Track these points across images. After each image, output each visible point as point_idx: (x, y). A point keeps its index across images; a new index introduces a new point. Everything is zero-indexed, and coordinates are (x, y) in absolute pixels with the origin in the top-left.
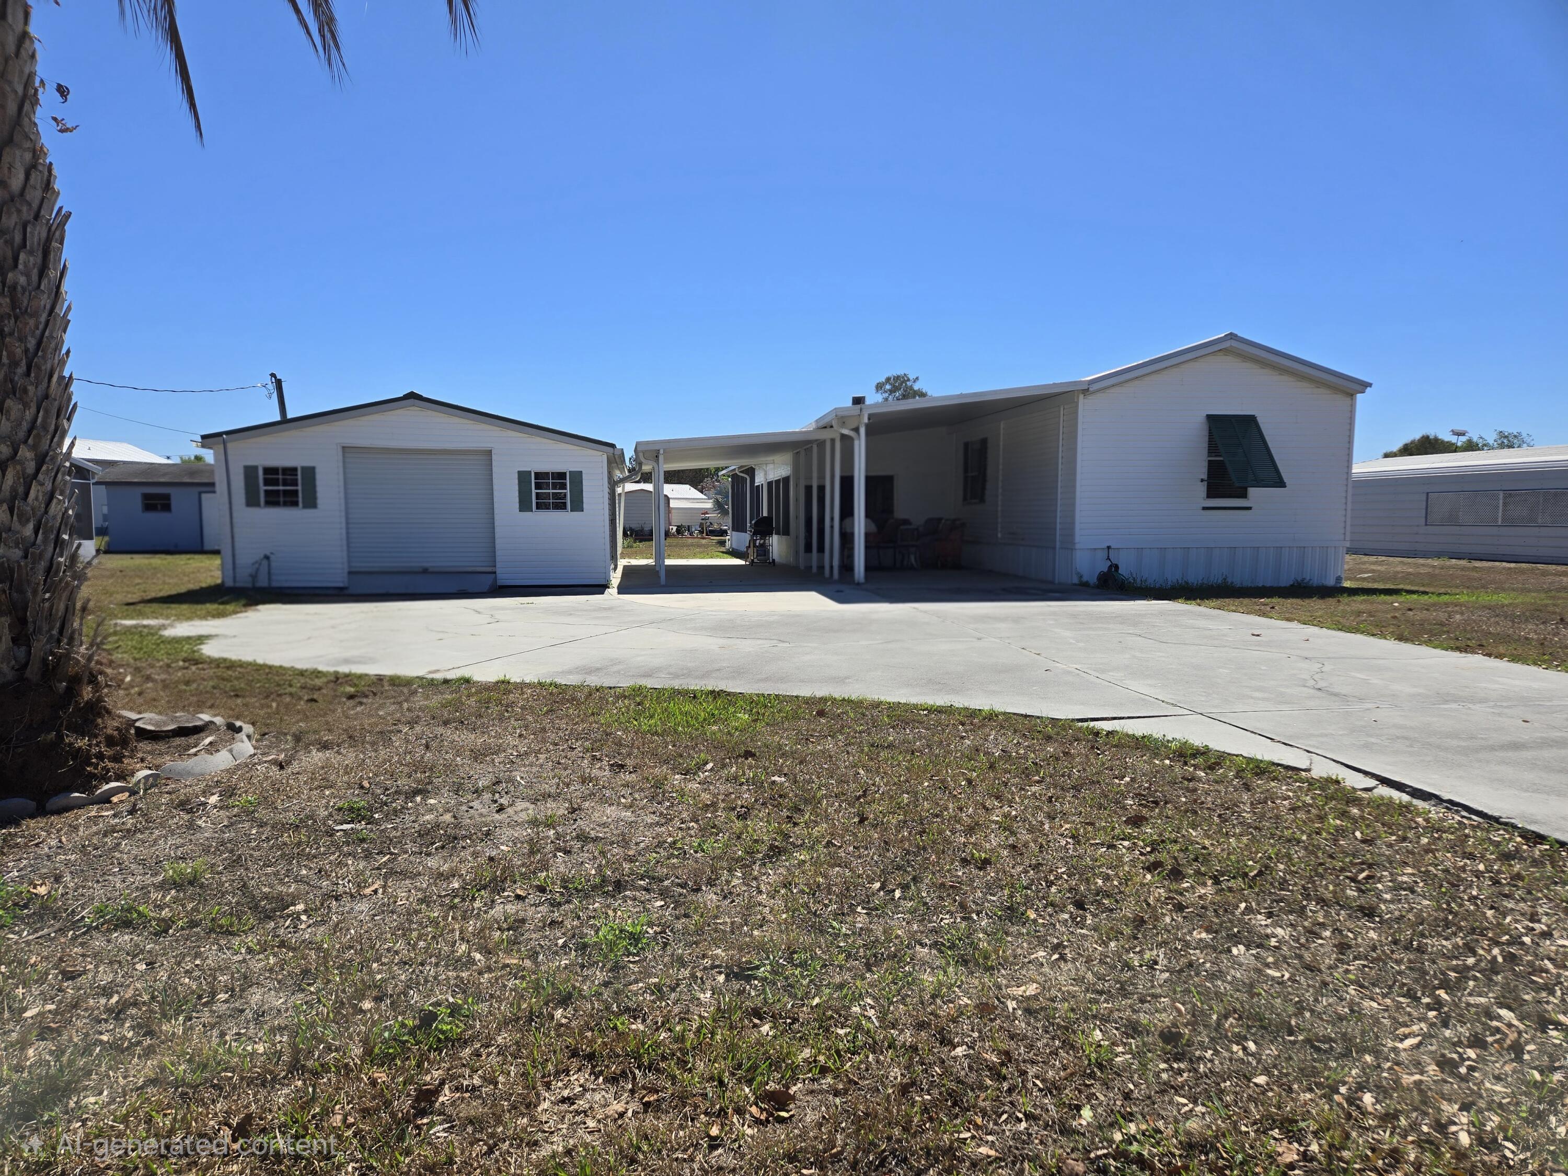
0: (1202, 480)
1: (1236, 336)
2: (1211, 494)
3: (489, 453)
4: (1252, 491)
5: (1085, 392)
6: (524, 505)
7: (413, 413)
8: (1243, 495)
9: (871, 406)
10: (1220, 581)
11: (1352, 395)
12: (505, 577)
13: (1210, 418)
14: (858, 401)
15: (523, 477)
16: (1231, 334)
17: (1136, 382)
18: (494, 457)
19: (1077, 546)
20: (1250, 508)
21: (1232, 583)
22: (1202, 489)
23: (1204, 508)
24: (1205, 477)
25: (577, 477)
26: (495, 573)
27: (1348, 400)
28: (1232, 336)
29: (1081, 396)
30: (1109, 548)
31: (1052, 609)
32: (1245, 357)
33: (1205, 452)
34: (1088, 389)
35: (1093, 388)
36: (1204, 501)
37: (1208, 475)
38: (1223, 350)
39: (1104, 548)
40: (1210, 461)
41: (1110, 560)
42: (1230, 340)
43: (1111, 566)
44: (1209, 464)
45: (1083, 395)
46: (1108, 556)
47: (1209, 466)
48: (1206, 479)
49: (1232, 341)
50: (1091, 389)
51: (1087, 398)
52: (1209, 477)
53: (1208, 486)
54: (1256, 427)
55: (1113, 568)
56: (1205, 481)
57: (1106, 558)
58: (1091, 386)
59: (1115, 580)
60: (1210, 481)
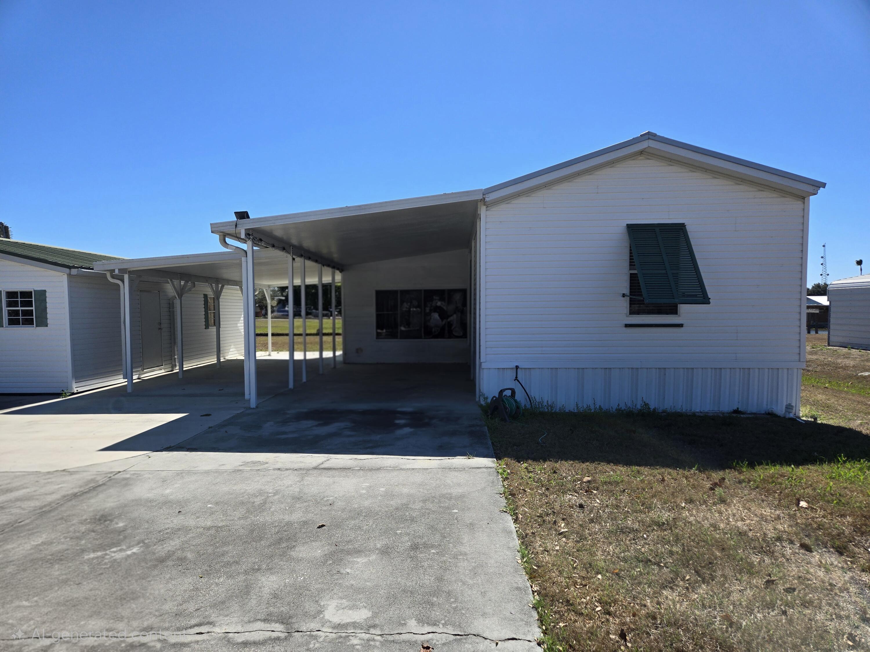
0: (624, 295)
1: (655, 135)
2: (632, 312)
4: (683, 308)
5: (484, 202)
8: (673, 310)
9: (260, 220)
10: (639, 407)
11: (803, 198)
13: (632, 229)
14: (242, 215)
16: (650, 133)
17: (545, 193)
19: (484, 366)
20: (681, 326)
21: (654, 409)
22: (624, 304)
23: (627, 326)
24: (627, 291)
25: (41, 295)
27: (797, 205)
28: (650, 136)
29: (483, 208)
30: (517, 367)
31: (361, 463)
32: (672, 160)
33: (627, 264)
34: (484, 199)
35: (490, 198)
36: (627, 316)
37: (630, 289)
38: (641, 153)
39: (513, 368)
40: (631, 274)
41: (518, 381)
42: (648, 140)
43: (501, 392)
44: (631, 277)
45: (485, 207)
46: (516, 377)
47: (630, 280)
48: (628, 294)
49: (650, 141)
50: (487, 199)
51: (488, 208)
52: (630, 292)
53: (630, 301)
54: (683, 237)
55: (508, 393)
56: (627, 296)
57: (514, 378)
58: (487, 196)
59: (506, 408)
60: (632, 297)
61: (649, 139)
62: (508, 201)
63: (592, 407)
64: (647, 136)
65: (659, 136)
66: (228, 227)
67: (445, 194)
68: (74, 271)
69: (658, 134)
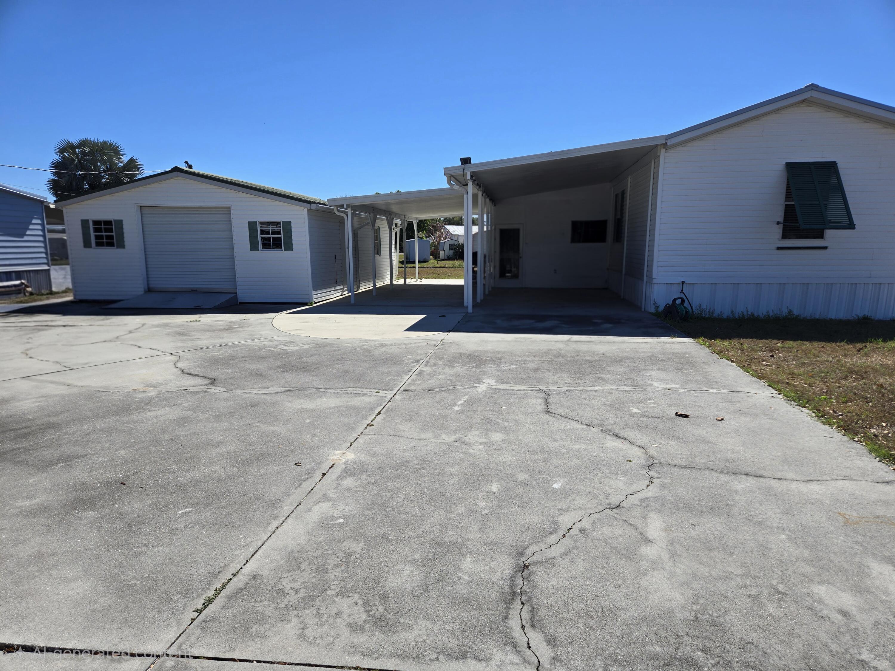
0: (778, 223)
1: (817, 86)
2: (785, 236)
3: (228, 209)
4: (829, 233)
5: (665, 146)
6: (254, 246)
7: (180, 181)
8: (820, 235)
9: (477, 165)
10: (784, 314)
12: (243, 296)
13: (791, 167)
14: (466, 161)
15: (252, 226)
16: (812, 85)
18: (232, 212)
19: (655, 281)
20: (825, 248)
21: (797, 316)
22: (778, 230)
23: (779, 248)
24: (781, 220)
25: (288, 225)
26: (236, 293)
28: (813, 87)
29: (663, 151)
30: (683, 282)
32: (829, 107)
33: (783, 197)
34: (666, 143)
35: (670, 142)
36: (779, 241)
37: (784, 218)
38: (803, 101)
39: (679, 283)
40: (786, 205)
41: (683, 293)
42: (811, 91)
43: (675, 300)
44: (785, 208)
45: (664, 149)
46: (682, 290)
47: (785, 210)
48: (782, 222)
49: (813, 91)
50: (668, 144)
51: (667, 151)
52: (784, 220)
53: (783, 228)
54: (834, 173)
55: (678, 302)
56: (781, 223)
57: (680, 291)
58: (668, 141)
59: (678, 312)
60: (785, 224)
61: (812, 89)
62: (685, 144)
63: (745, 313)
64: (810, 88)
65: (821, 87)
66: (458, 171)
67: (633, 140)
68: (313, 206)
69: (820, 85)
